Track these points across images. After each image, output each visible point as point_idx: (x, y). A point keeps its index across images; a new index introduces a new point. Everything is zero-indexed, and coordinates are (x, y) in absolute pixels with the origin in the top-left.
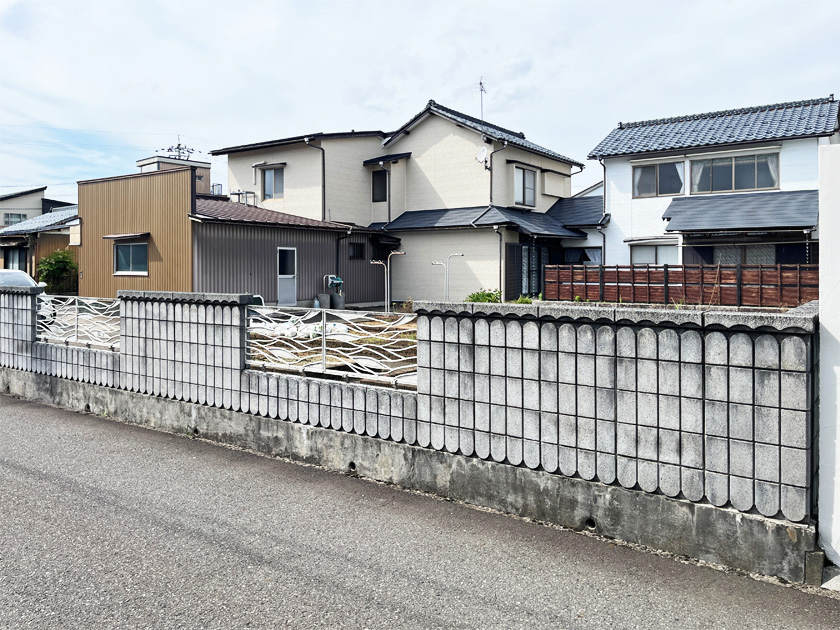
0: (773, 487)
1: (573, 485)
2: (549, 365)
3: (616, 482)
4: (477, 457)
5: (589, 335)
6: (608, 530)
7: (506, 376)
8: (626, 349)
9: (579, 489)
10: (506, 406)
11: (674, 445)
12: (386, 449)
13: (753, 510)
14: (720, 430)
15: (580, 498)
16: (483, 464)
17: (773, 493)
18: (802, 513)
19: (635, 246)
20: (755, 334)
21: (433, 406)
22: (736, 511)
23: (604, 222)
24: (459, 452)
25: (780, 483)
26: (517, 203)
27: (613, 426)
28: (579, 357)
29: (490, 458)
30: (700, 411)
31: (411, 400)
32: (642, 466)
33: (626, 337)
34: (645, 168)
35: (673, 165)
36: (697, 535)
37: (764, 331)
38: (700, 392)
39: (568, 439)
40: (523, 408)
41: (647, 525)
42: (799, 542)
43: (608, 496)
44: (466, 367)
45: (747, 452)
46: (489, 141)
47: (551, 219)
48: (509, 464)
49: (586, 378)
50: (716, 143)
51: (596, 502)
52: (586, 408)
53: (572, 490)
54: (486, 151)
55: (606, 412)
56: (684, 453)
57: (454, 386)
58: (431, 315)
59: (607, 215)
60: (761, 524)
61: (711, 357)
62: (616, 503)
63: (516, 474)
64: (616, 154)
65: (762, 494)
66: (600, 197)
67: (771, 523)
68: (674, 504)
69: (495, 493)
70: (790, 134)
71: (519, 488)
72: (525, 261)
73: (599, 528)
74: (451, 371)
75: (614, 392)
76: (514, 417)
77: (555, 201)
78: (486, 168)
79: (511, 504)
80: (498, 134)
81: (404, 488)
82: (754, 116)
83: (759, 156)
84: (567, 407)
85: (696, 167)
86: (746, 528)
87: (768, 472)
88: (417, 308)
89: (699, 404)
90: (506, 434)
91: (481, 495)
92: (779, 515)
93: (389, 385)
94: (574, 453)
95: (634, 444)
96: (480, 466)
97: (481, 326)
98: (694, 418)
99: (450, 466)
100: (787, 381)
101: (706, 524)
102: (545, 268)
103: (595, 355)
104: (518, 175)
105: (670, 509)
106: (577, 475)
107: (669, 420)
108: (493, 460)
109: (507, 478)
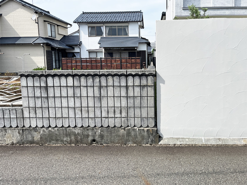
0: (146, 119)
1: (88, 130)
2: (77, 91)
3: (102, 126)
4: (51, 127)
5: (91, 80)
6: (100, 142)
7: (61, 97)
8: (104, 83)
9: (90, 131)
10: (62, 107)
11: (119, 112)
12: (9, 131)
13: (141, 126)
14: (132, 105)
15: (90, 134)
16: (54, 129)
17: (146, 121)
18: (153, 125)
19: (90, 52)
20: (140, 76)
21: (30, 111)
22: (137, 128)
23: (80, 44)
24: (43, 127)
25: (148, 118)
26: (49, 36)
27: (100, 109)
28: (88, 87)
29: (56, 127)
30: (126, 100)
31: (20, 111)
32: (110, 120)
33: (103, 79)
34: (92, 27)
35: (100, 27)
36: (126, 137)
37: (143, 75)
38: (126, 95)
39: (85, 115)
40: (68, 107)
41: (112, 137)
42: (153, 133)
43: (99, 131)
44: (44, 95)
45: (139, 110)
46: (36, 13)
47: (62, 42)
48: (64, 127)
49: (91, 94)
50: (112, 21)
51: (95, 134)
52: (91, 104)
53: (87, 131)
54: (35, 16)
55: (97, 104)
56: (122, 113)
57: (39, 103)
58: (27, 76)
59: (81, 42)
60: (143, 130)
61: (129, 84)
62: (102, 133)
63: (67, 130)
64: (83, 22)
65: (143, 122)
66: (78, 36)
67: (146, 129)
68: (120, 129)
69: (59, 138)
70: (131, 20)
71: (68, 135)
72: (54, 57)
73: (97, 142)
74: (38, 97)
75: (100, 98)
76: (65, 111)
77: (62, 36)
78: (36, 22)
79: (65, 141)
80: (40, 11)
81: (20, 145)
82: (122, 14)
83: (123, 26)
84: (84, 104)
85: (107, 28)
86: (139, 132)
87: (145, 115)
88: (20, 74)
89: (126, 98)
90: (62, 117)
91: (53, 140)
92: (148, 126)
93: (9, 106)
94: (88, 120)
95: (107, 113)
96: (52, 130)
97: (50, 79)
98: (125, 103)
99: (40, 132)
100: (149, 89)
101: (129, 134)
102: (62, 59)
103: (94, 86)
104: (49, 26)
105: (118, 131)
106: (89, 126)
107: (118, 104)
108: (57, 127)
109: (63, 132)
